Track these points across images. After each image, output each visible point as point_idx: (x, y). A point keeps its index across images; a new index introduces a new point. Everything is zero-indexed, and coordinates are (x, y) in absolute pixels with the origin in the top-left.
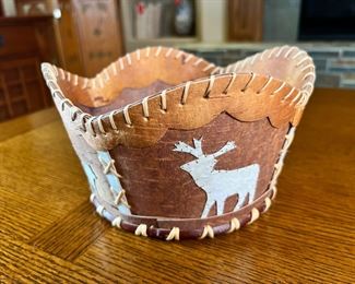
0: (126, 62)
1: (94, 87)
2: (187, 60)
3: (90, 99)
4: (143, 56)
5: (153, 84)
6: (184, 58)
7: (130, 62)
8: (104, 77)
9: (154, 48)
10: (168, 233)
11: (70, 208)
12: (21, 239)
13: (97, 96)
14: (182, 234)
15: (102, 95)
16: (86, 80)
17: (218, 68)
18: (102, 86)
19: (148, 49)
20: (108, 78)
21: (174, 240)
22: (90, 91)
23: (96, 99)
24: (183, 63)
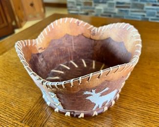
0: (51, 27)
1: (38, 43)
2: (80, 24)
3: (36, 50)
4: (59, 23)
5: (64, 36)
6: (78, 23)
7: (53, 27)
8: (42, 37)
9: (64, 19)
10: (79, 115)
11: (34, 101)
12: (17, 119)
13: (39, 47)
14: (85, 115)
15: (42, 46)
16: (34, 40)
17: (95, 28)
18: (41, 41)
19: (61, 19)
20: (44, 37)
21: (82, 118)
22: (36, 46)
23: (40, 49)
24: (78, 25)
